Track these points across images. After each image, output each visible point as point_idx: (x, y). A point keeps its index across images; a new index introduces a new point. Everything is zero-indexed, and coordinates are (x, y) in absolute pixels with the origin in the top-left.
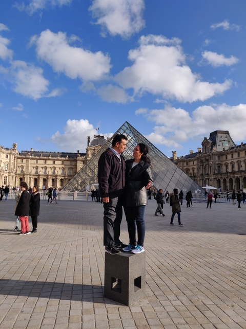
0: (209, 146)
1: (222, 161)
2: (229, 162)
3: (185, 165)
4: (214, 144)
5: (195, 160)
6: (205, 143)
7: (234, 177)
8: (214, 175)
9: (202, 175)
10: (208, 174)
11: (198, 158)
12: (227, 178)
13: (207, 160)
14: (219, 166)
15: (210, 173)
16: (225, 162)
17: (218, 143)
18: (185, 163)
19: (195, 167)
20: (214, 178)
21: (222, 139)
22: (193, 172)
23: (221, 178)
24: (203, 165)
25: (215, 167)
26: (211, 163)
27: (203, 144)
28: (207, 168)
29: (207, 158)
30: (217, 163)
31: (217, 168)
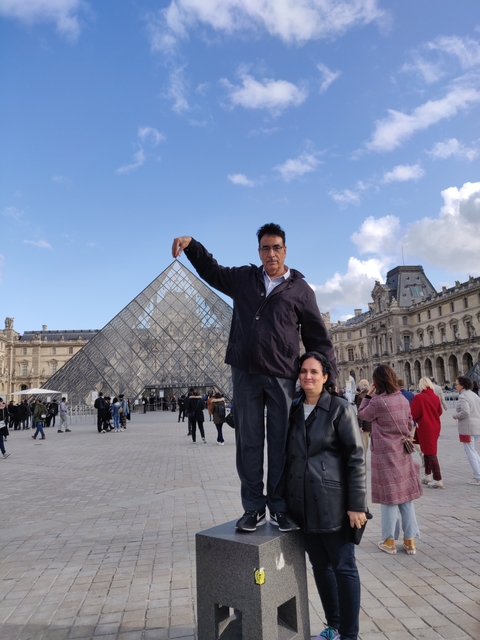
0: (385, 298)
1: (411, 327)
2: (424, 327)
3: (346, 338)
4: (394, 293)
5: (363, 327)
6: (377, 292)
7: (433, 356)
8: (397, 354)
9: (377, 356)
10: (386, 354)
11: (368, 324)
12: (422, 358)
13: (383, 326)
14: (407, 337)
15: (389, 350)
16: (417, 328)
17: (403, 290)
18: (346, 334)
19: (365, 341)
20: (399, 362)
21: (410, 282)
22: (362, 351)
23: (411, 360)
24: (377, 337)
25: (398, 340)
26: (391, 331)
27: (373, 296)
28: (384, 342)
29: (384, 322)
30: (402, 330)
31: (402, 341)
